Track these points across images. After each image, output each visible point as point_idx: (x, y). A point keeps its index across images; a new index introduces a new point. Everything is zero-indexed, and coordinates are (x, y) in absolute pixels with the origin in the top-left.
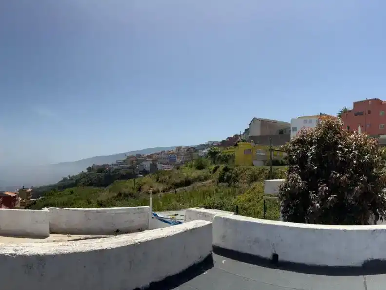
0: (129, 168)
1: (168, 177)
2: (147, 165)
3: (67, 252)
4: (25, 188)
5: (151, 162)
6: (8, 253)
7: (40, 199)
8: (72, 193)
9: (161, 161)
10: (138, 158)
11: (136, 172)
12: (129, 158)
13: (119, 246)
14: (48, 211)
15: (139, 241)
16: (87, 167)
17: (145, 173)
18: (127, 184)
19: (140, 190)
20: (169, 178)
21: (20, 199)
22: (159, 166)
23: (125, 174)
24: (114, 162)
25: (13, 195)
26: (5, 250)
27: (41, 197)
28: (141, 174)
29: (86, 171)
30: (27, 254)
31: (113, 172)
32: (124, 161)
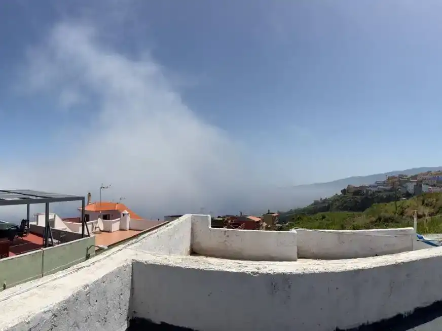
0: (390, 190)
1: (435, 199)
2: (411, 187)
3: (317, 271)
4: (270, 212)
5: (415, 184)
6: (250, 271)
7: (287, 224)
8: (324, 217)
9: (427, 182)
10: (401, 179)
11: (398, 195)
12: (389, 179)
13: (378, 265)
14: (296, 232)
15: (402, 261)
16: (342, 189)
17: (408, 195)
18: (387, 208)
19: (402, 214)
20: (437, 200)
21: (265, 224)
22: (425, 188)
23: (385, 197)
24: (373, 183)
25: (257, 219)
26: (245, 268)
27: (289, 222)
28: (404, 197)
29: (340, 193)
30: (272, 272)
31: (371, 195)
32: (384, 182)
